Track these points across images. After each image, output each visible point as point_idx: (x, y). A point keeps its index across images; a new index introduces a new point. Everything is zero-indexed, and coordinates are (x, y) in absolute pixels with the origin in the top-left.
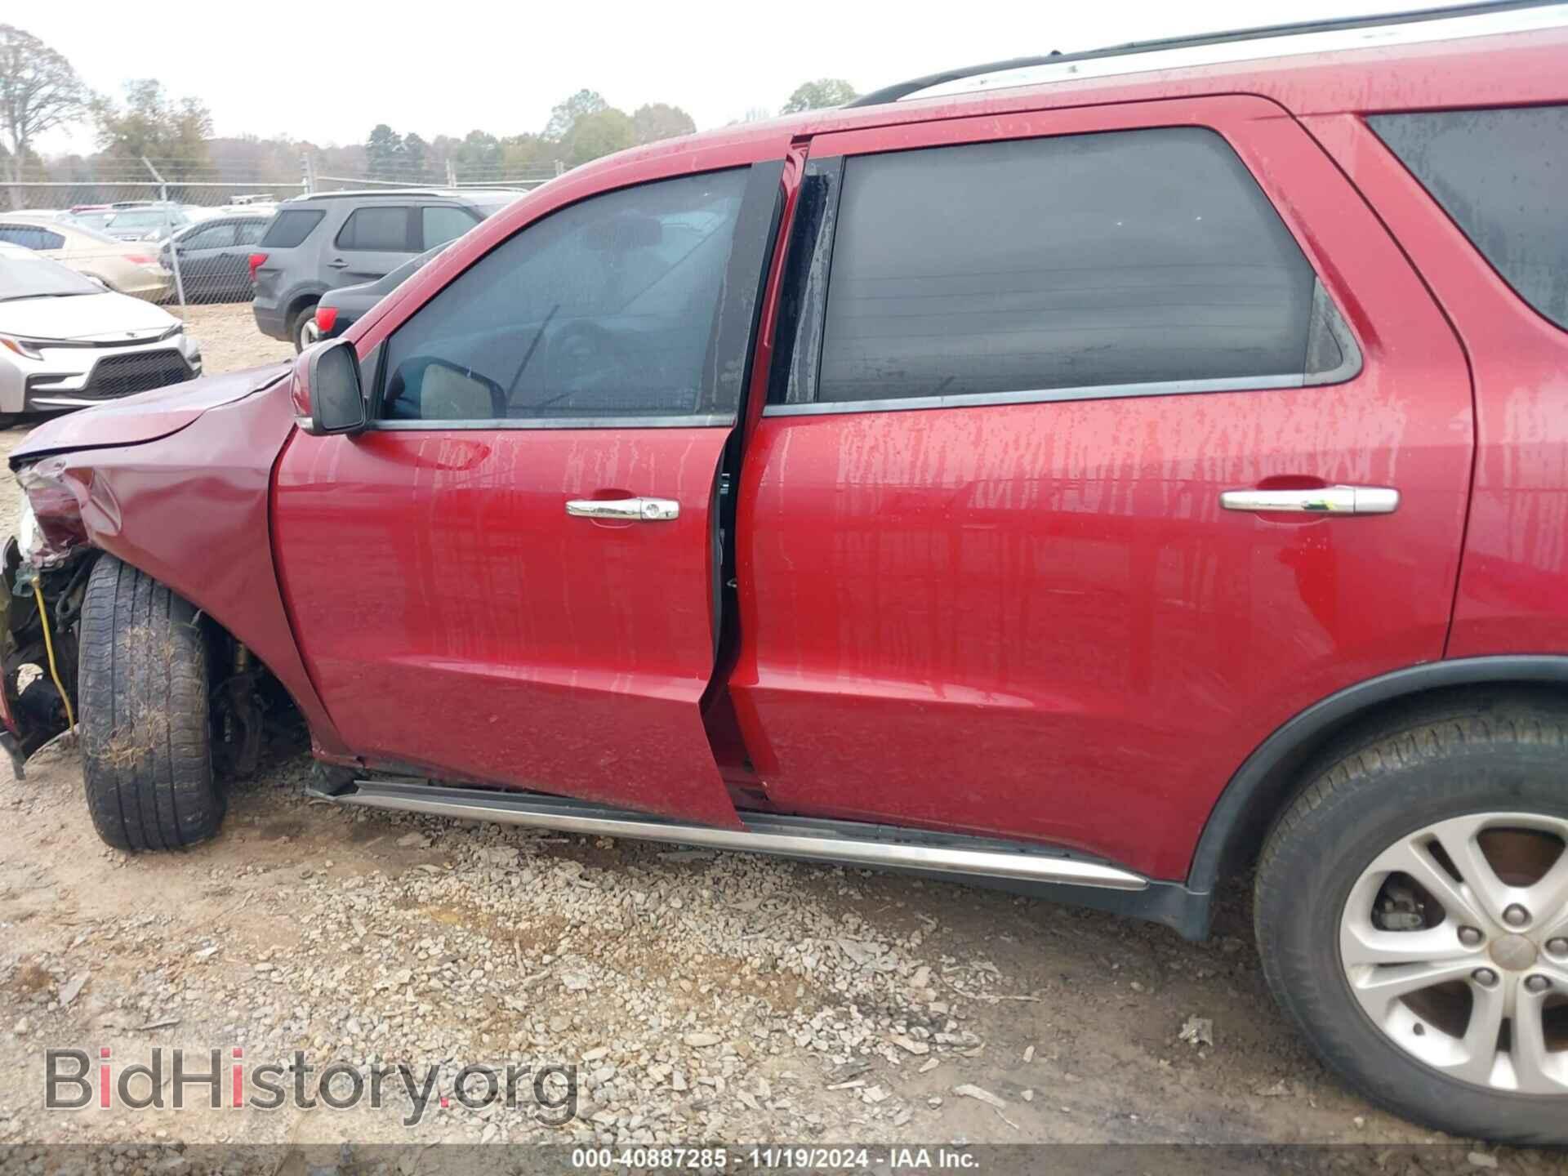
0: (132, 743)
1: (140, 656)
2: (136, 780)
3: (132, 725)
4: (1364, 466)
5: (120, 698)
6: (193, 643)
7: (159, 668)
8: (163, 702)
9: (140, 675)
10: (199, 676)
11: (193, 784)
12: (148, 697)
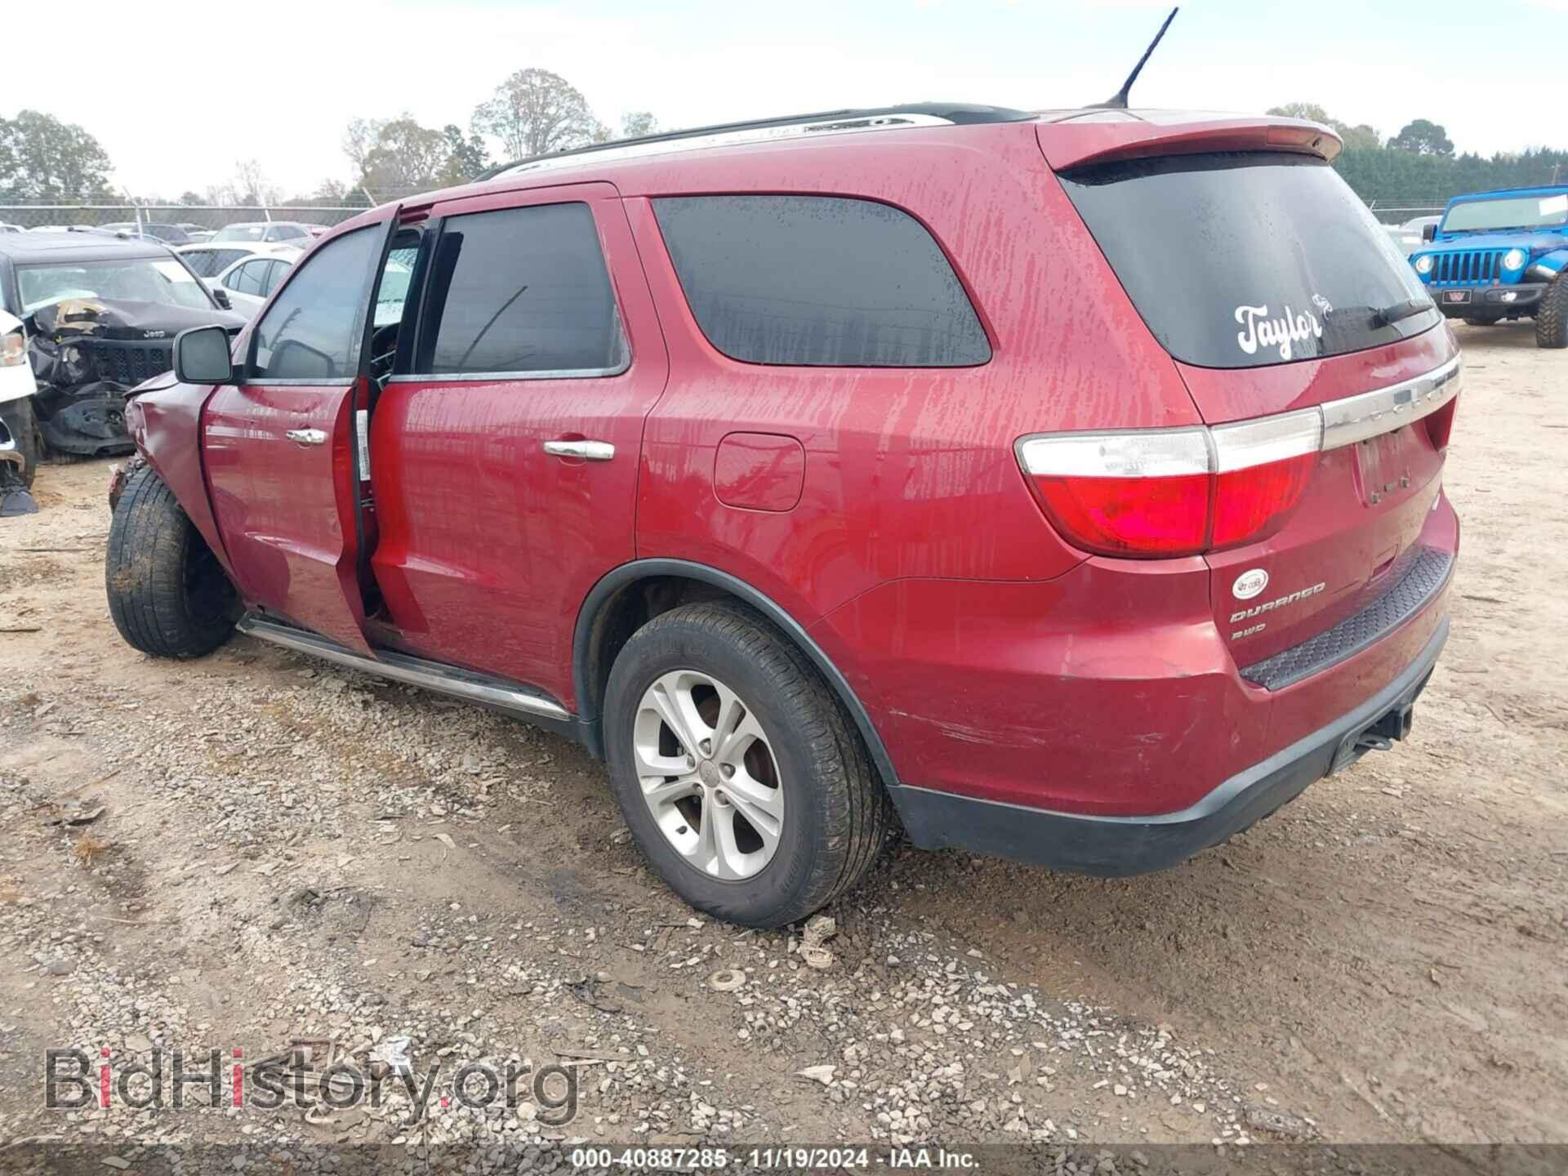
0: (130, 576)
1: (142, 523)
2: (132, 602)
3: (130, 565)
4: (601, 429)
5: (126, 546)
6: (177, 520)
7: (152, 531)
8: (150, 553)
9: (141, 533)
10: (177, 540)
11: (167, 610)
12: (143, 551)
